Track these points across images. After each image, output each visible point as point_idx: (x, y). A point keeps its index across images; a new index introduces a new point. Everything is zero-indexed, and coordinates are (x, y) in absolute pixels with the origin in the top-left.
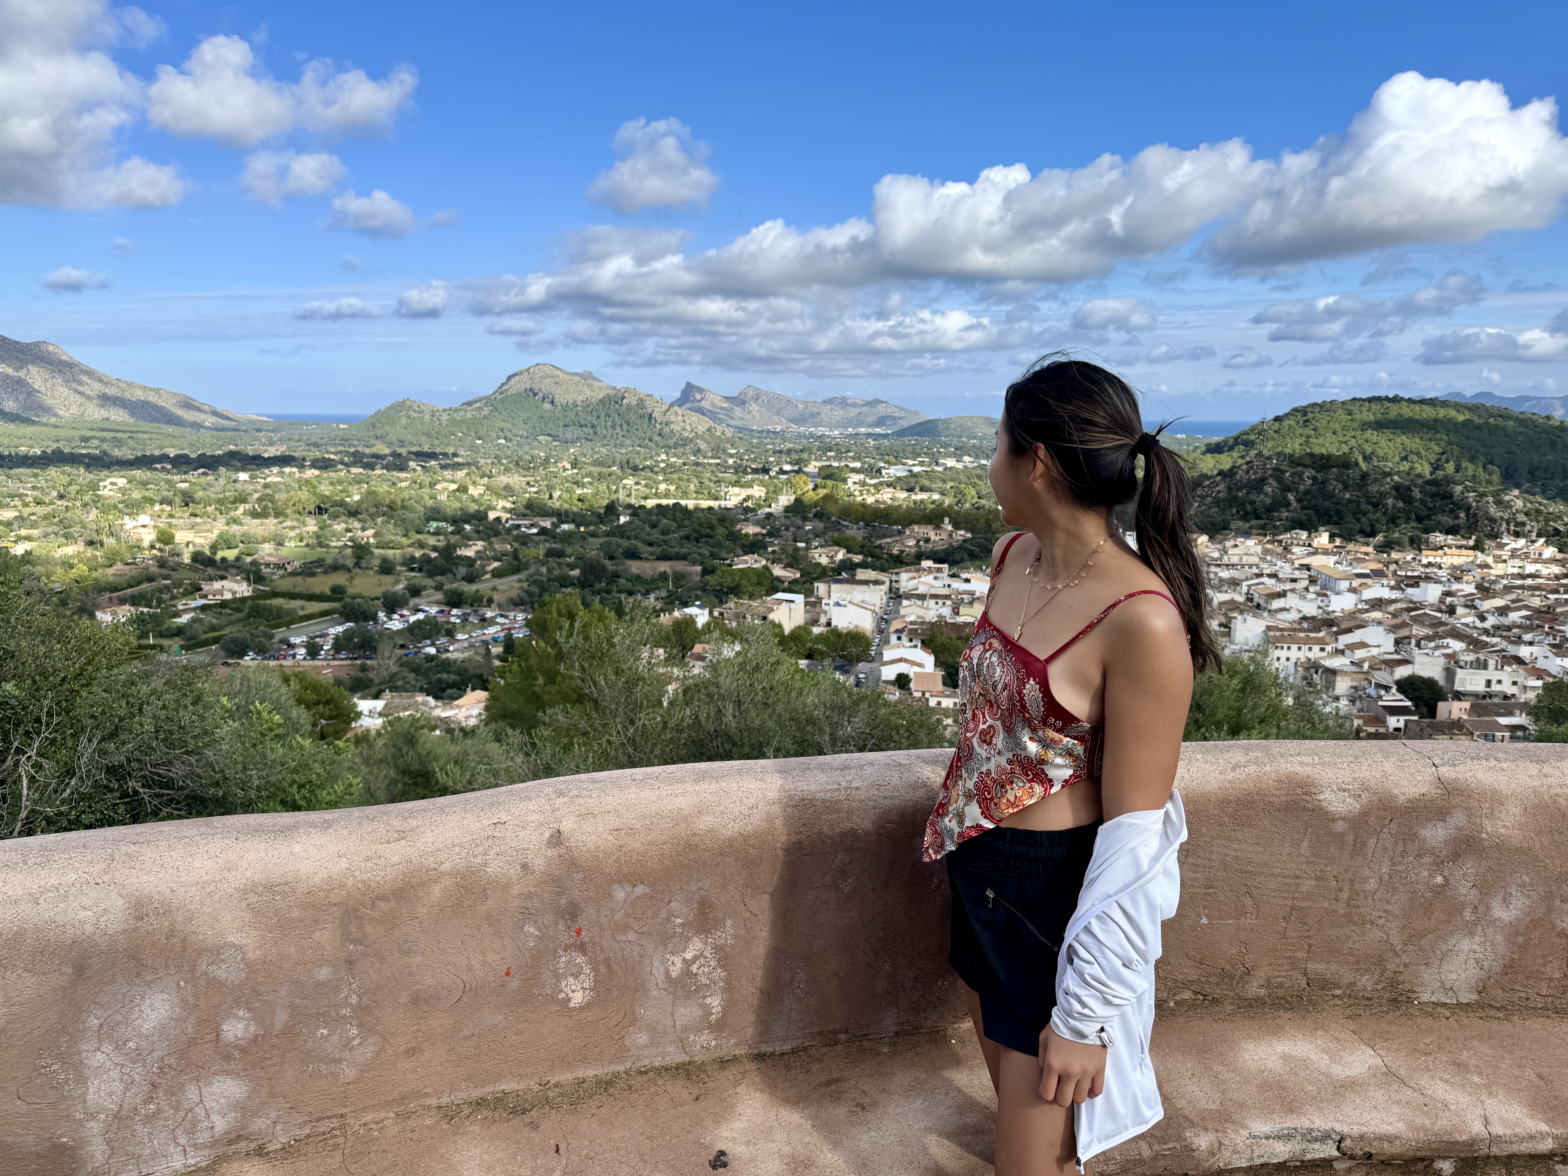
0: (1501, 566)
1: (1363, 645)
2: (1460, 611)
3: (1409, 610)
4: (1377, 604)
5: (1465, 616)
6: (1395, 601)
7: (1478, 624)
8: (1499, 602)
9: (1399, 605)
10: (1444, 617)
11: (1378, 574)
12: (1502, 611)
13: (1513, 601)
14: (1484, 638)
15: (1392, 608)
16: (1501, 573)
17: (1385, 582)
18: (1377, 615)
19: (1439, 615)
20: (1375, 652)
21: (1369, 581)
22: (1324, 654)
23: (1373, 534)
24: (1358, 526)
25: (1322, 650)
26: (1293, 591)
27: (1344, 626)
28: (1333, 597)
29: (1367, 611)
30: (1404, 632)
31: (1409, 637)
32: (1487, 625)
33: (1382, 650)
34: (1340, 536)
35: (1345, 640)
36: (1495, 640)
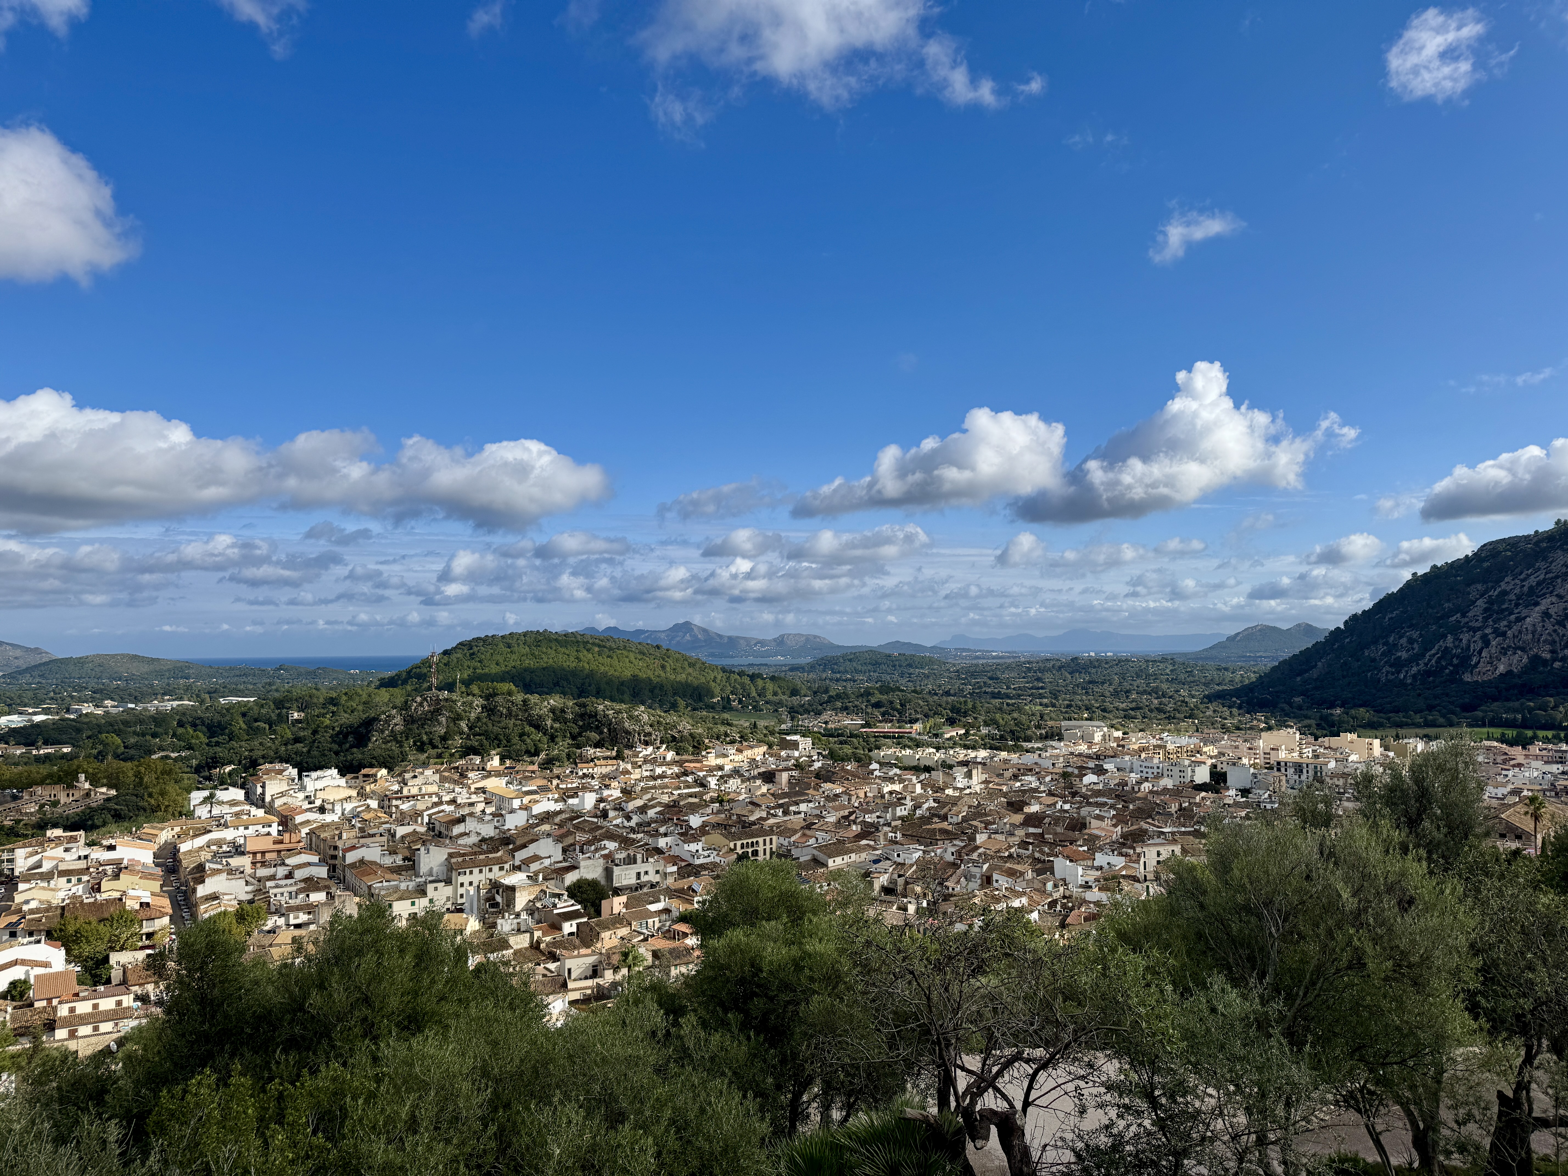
0: (638, 771)
1: (536, 858)
2: (611, 814)
3: (572, 819)
4: (547, 817)
5: (615, 818)
6: (560, 812)
7: (626, 824)
8: (639, 803)
9: (564, 816)
10: (601, 822)
11: (543, 790)
12: (643, 810)
13: (650, 800)
14: (632, 836)
15: (557, 820)
16: (638, 777)
17: (550, 796)
18: (546, 827)
19: (595, 820)
20: (547, 862)
21: (536, 797)
22: (504, 872)
23: (536, 754)
24: (524, 747)
25: (501, 869)
26: (471, 814)
27: (519, 842)
28: (508, 817)
29: (537, 825)
30: (569, 840)
31: (573, 845)
32: (633, 823)
33: (553, 860)
34: (510, 758)
35: (521, 855)
36: (640, 836)
